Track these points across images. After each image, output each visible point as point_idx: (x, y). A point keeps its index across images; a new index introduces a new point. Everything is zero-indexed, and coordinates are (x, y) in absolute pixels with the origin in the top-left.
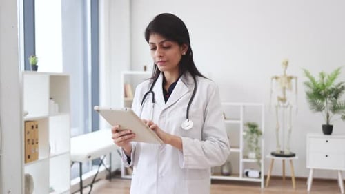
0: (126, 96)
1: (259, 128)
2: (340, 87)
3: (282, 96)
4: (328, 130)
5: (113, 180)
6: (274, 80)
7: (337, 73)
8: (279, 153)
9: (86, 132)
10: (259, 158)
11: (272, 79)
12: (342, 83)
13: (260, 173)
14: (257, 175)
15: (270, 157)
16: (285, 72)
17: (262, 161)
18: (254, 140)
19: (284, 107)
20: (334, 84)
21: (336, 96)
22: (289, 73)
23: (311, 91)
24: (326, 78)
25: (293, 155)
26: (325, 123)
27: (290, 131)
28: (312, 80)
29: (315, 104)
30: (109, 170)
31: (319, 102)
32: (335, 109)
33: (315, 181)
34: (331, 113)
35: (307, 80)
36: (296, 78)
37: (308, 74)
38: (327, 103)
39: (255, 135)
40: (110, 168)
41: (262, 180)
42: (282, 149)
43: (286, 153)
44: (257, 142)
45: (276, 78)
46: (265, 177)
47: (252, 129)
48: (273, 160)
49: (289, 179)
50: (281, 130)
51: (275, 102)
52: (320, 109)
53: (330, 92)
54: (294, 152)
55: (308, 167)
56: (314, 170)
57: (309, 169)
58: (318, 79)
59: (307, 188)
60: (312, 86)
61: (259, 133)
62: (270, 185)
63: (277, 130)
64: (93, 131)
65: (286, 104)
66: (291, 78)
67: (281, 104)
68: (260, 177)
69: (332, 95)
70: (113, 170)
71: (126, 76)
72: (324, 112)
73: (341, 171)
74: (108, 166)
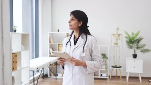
0: (50, 42)
1: (106, 56)
2: (140, 39)
3: (116, 42)
4: (135, 56)
5: (45, 78)
6: (113, 36)
7: (138, 33)
8: (115, 66)
9: (33, 58)
10: (106, 68)
11: (112, 35)
12: (140, 37)
13: (107, 75)
14: (106, 75)
15: (111, 68)
16: (117, 32)
17: (108, 70)
18: (105, 61)
19: (117, 47)
20: (138, 37)
21: (138, 43)
22: (119, 33)
23: (128, 40)
24: (134, 35)
25: (121, 67)
26: (134, 53)
27: (119, 57)
28: (129, 35)
29: (129, 46)
30: (43, 74)
31: (131, 45)
32: (138, 48)
33: (130, 78)
34: (136, 49)
35: (127, 36)
36: (122, 35)
37: (126, 33)
38: (135, 45)
39: (105, 59)
40: (44, 73)
41: (108, 78)
42: (116, 65)
43: (118, 66)
44: (106, 62)
45: (114, 35)
46: (109, 76)
47: (104, 56)
48: (112, 69)
49: (119, 77)
50: (115, 57)
51: (113, 45)
52: (131, 48)
53: (136, 41)
54: (121, 65)
55: (127, 72)
56: (129, 73)
57: (127, 73)
58: (131, 35)
59: (126, 81)
60: (128, 38)
61: (107, 58)
62: (111, 80)
63: (114, 57)
64: (36, 58)
65: (118, 46)
66: (120, 35)
67: (116, 45)
68: (107, 76)
69: (137, 42)
70: (45, 74)
71: (50, 34)
72: (133, 49)
73: (140, 73)
74: (42, 72)
